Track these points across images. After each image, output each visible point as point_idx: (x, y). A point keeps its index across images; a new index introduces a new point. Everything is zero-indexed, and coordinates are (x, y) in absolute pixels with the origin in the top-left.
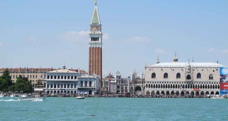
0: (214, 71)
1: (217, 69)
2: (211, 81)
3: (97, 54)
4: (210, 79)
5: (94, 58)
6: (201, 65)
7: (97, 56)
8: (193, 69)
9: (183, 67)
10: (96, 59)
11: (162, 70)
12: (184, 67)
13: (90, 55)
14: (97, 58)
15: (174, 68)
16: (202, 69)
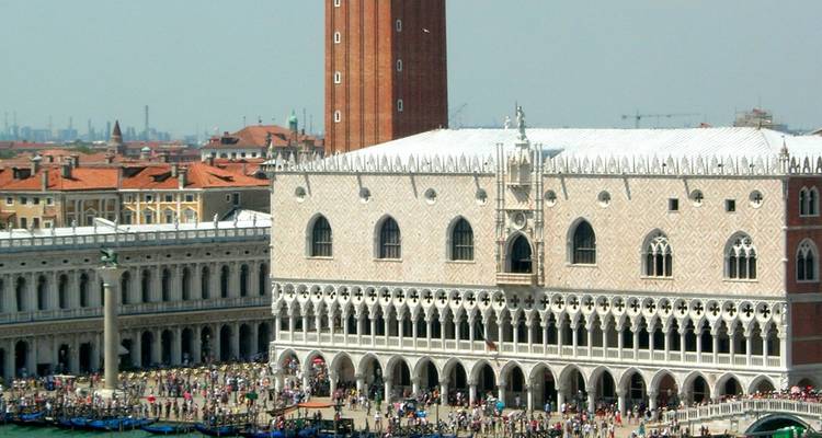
0: (674, 205)
1: (695, 185)
2: (659, 284)
3: (369, 42)
4: (649, 272)
5: (354, 73)
6: (593, 158)
7: (369, 57)
8: (547, 188)
9: (482, 175)
10: (362, 80)
11: (366, 194)
12: (491, 175)
13: (331, 48)
14: (369, 73)
15: (432, 183)
16: (600, 186)
